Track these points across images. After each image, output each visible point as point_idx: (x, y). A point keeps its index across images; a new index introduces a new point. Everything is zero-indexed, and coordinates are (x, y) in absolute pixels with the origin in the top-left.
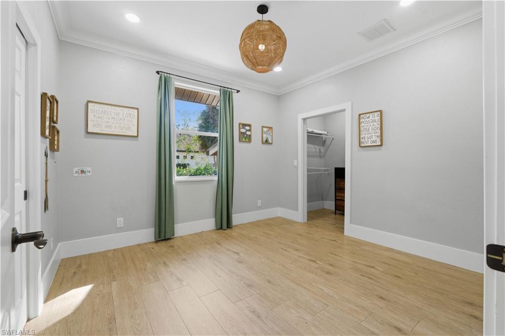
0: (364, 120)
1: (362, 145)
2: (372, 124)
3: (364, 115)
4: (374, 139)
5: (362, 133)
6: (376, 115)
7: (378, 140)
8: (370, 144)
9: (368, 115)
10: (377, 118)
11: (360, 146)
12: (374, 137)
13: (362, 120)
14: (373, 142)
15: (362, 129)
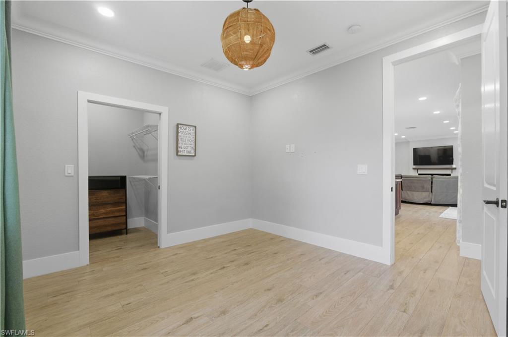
0: (181, 130)
1: (179, 154)
2: (188, 136)
3: (182, 126)
4: (189, 150)
5: (179, 142)
6: (191, 129)
7: (193, 151)
8: (185, 154)
9: (185, 127)
10: (193, 132)
11: (177, 155)
12: (189, 148)
13: (179, 130)
14: (189, 152)
15: (179, 138)
